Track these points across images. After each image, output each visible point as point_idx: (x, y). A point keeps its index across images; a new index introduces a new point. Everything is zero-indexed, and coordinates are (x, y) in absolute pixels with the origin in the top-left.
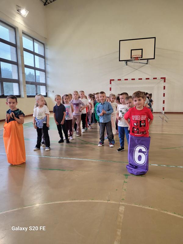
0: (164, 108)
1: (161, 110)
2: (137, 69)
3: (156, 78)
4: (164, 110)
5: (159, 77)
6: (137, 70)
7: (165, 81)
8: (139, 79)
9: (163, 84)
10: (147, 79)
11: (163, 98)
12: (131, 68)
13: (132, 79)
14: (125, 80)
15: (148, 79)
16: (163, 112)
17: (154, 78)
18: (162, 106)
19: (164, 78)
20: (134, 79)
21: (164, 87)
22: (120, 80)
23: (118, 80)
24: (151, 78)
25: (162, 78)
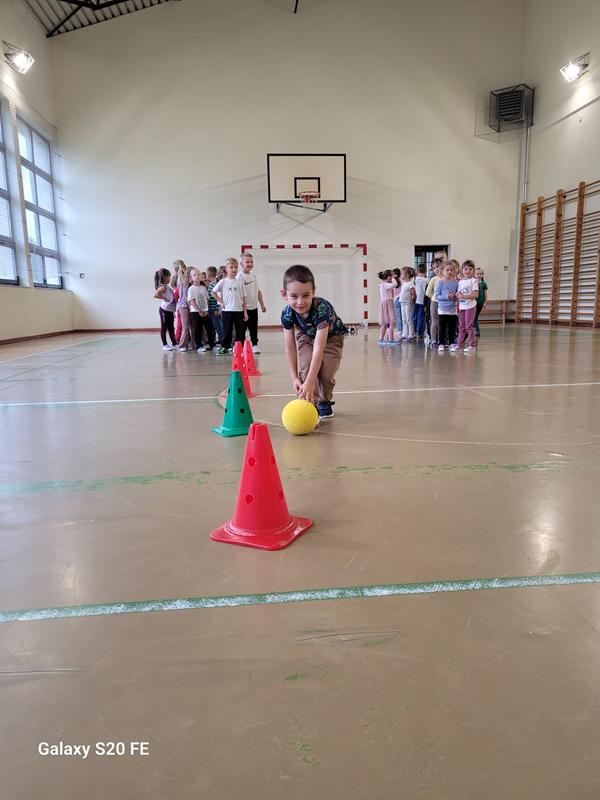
0: (366, 313)
1: (360, 319)
2: (302, 224)
3: (346, 246)
4: (366, 317)
5: (352, 243)
6: (302, 227)
7: (365, 253)
8: (311, 246)
9: (361, 259)
10: (326, 246)
11: (364, 292)
12: (288, 220)
13: (295, 247)
14: (278, 247)
15: (331, 246)
16: (365, 322)
17: (342, 246)
18: (363, 307)
19: (364, 246)
20: (299, 247)
21: (365, 265)
22: (266, 247)
23: (262, 247)
24: (336, 244)
25: (358, 246)
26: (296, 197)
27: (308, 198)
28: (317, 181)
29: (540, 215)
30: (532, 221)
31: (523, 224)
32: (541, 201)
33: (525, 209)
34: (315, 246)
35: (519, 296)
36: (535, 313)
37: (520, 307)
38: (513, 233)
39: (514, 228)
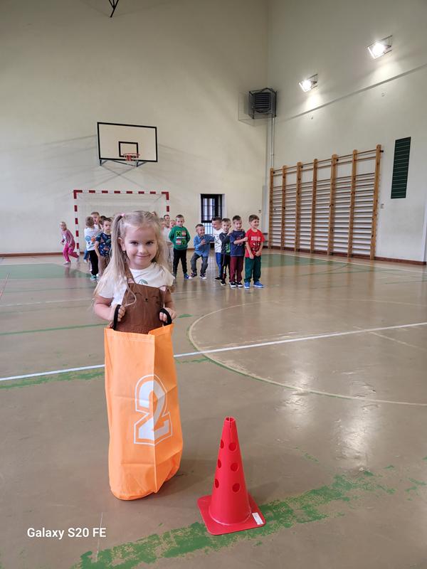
2: (119, 175)
3: (154, 193)
5: (159, 191)
6: (119, 177)
7: (168, 199)
8: (128, 192)
9: (165, 203)
10: (140, 193)
12: (109, 171)
13: (116, 192)
14: (103, 192)
15: (143, 193)
17: (151, 193)
19: (167, 194)
20: (119, 192)
21: (168, 207)
22: (94, 192)
23: (90, 191)
24: (147, 192)
25: (163, 193)
26: (120, 156)
27: (130, 158)
28: (136, 145)
29: (284, 177)
30: (279, 181)
31: (272, 183)
32: (285, 169)
33: (273, 172)
34: (131, 192)
35: (271, 231)
36: (283, 243)
37: (271, 238)
38: (264, 188)
39: (264, 184)
